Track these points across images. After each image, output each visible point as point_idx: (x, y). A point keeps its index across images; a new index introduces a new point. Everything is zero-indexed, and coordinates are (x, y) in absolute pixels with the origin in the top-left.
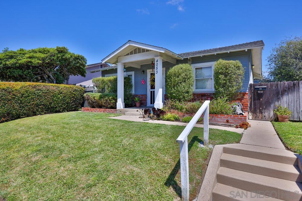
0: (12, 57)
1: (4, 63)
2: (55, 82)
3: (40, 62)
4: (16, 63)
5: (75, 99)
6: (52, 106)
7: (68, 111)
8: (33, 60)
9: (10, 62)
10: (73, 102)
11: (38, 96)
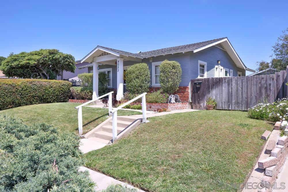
0: (15, 60)
1: (10, 65)
2: (48, 78)
3: (36, 63)
4: (19, 64)
5: (64, 92)
6: (44, 97)
7: (57, 102)
8: (30, 62)
9: (14, 64)
10: (61, 95)
11: (33, 89)
